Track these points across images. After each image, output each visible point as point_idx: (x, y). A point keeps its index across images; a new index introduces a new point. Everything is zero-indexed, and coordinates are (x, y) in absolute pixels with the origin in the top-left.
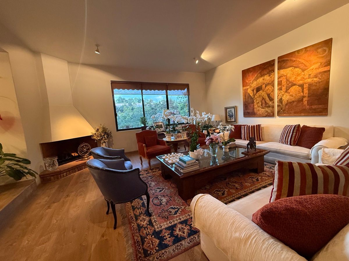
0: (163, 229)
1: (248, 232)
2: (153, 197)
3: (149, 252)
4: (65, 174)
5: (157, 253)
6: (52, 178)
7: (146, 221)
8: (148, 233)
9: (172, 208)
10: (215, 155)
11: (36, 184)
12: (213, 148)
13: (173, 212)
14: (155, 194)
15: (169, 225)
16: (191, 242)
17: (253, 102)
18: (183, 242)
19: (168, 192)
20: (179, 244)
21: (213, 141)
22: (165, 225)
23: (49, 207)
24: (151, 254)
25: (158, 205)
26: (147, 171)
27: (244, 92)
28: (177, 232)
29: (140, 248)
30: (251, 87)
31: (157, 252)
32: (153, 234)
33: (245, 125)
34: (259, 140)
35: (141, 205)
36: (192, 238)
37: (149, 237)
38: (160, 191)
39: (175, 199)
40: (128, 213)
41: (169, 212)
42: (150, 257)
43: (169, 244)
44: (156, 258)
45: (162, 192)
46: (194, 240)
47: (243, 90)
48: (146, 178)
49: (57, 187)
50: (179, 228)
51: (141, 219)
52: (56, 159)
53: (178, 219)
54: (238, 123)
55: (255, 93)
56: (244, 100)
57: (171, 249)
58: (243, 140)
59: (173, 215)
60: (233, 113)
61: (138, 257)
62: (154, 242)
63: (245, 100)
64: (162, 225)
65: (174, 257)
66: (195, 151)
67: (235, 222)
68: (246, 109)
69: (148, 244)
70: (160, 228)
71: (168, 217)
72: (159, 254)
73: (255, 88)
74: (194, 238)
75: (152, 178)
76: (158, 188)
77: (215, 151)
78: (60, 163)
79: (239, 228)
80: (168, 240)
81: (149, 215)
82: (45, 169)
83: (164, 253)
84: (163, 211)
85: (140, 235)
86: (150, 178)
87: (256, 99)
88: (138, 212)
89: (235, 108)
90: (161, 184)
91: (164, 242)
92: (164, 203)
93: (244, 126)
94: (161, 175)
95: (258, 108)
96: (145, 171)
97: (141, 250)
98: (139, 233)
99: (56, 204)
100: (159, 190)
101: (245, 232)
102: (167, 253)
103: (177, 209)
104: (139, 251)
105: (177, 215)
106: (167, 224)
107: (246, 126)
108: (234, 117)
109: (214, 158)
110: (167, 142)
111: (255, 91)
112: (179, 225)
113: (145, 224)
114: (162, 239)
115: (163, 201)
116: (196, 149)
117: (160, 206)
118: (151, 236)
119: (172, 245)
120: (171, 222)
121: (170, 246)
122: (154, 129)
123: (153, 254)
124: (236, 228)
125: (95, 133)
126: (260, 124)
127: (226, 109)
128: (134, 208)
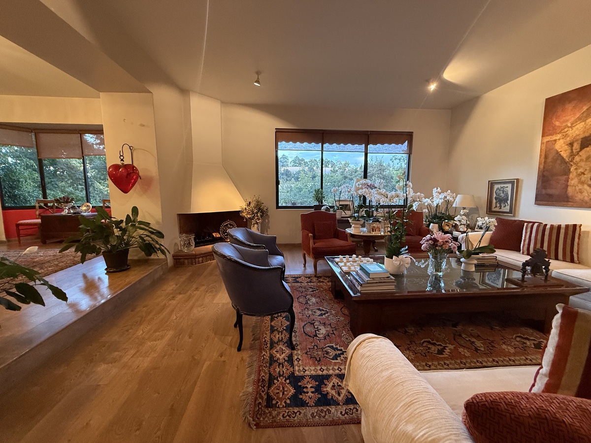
0: (306, 376)
1: (433, 431)
2: (306, 321)
3: (274, 402)
4: (200, 259)
5: (285, 409)
6: (186, 261)
7: (284, 355)
8: (281, 373)
9: (332, 347)
10: (441, 274)
11: (167, 265)
12: (435, 258)
13: (331, 354)
14: (312, 317)
15: (317, 373)
16: (346, 413)
17: (567, 172)
18: (333, 409)
19: (333, 320)
20: (325, 410)
21: (437, 246)
22: (312, 370)
23: (173, 298)
24: (276, 406)
25: (310, 336)
26: (309, 278)
27: (544, 148)
28: (328, 388)
29: (264, 391)
30: (566, 136)
31: (286, 407)
32: (289, 378)
33: (534, 223)
34: (568, 258)
35: (285, 328)
36: (350, 409)
37: (282, 380)
38: (321, 315)
39: (343, 334)
40: (263, 334)
41: (326, 353)
42: (273, 410)
43: (308, 403)
44: (281, 415)
45: (324, 316)
46: (353, 413)
47: (542, 143)
48: (304, 288)
49: (189, 274)
50: (334, 383)
51: (278, 348)
52: (192, 237)
53: (336, 368)
54: (518, 216)
55: (574, 151)
56: (542, 167)
57: (310, 412)
58: (523, 253)
59: (331, 359)
60: (507, 194)
61: (257, 402)
62: (286, 391)
63: (544, 167)
64: (306, 368)
65: (311, 426)
66: (394, 257)
67: (413, 403)
68: (545, 187)
69: (277, 389)
70: (302, 373)
71: (320, 360)
72: (288, 412)
73: (578, 137)
74: (355, 410)
75: (315, 291)
76: (319, 309)
77: (440, 266)
78: (197, 244)
79: (417, 417)
80: (309, 395)
81: (292, 347)
82: (180, 249)
83: (296, 413)
84: (315, 347)
85: (269, 371)
86: (311, 290)
87: (576, 164)
88: (277, 337)
89: (516, 184)
90: (325, 304)
91: (301, 397)
92: (321, 336)
93: (531, 224)
94: (330, 289)
95: (580, 187)
96: (306, 277)
97: (265, 394)
98: (269, 368)
99: (181, 296)
100: (319, 313)
101: (427, 429)
102: (301, 414)
103: (339, 352)
104: (260, 394)
105: (337, 361)
106: (316, 370)
107: (536, 225)
108: (509, 202)
109: (437, 279)
110: (352, 236)
111: (576, 146)
112: (334, 379)
113: (281, 358)
114: (300, 390)
115: (321, 332)
116: (398, 254)
117: (313, 338)
118: (284, 379)
119: (313, 406)
120: (323, 370)
121: (308, 407)
122: (335, 211)
123: (279, 407)
124: (413, 415)
125: (245, 208)
126: (578, 223)
127: (492, 184)
128: (272, 329)
